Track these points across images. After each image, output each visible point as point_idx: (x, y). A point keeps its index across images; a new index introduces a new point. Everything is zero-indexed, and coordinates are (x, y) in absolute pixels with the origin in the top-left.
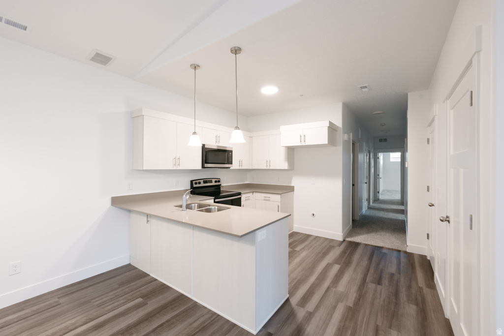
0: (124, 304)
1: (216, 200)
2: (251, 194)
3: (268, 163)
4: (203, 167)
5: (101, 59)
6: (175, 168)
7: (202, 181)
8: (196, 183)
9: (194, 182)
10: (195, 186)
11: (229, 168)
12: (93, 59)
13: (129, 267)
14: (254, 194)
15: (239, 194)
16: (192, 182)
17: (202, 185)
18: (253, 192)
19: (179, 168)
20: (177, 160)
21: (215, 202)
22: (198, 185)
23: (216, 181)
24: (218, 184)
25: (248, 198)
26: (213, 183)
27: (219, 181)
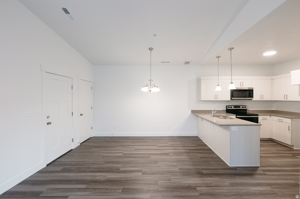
0: (192, 145)
1: (237, 116)
2: (269, 116)
3: (286, 96)
4: (231, 99)
5: (187, 63)
6: (215, 100)
7: (233, 107)
8: (229, 107)
9: (228, 107)
10: (228, 108)
11: (252, 100)
12: (185, 64)
13: (197, 137)
14: (272, 117)
15: (257, 115)
16: (227, 106)
17: (233, 108)
18: (271, 115)
19: (217, 100)
20: (216, 96)
21: (236, 117)
22: (230, 108)
23: (243, 107)
24: (244, 108)
25: (265, 118)
26: (241, 108)
27: (245, 107)
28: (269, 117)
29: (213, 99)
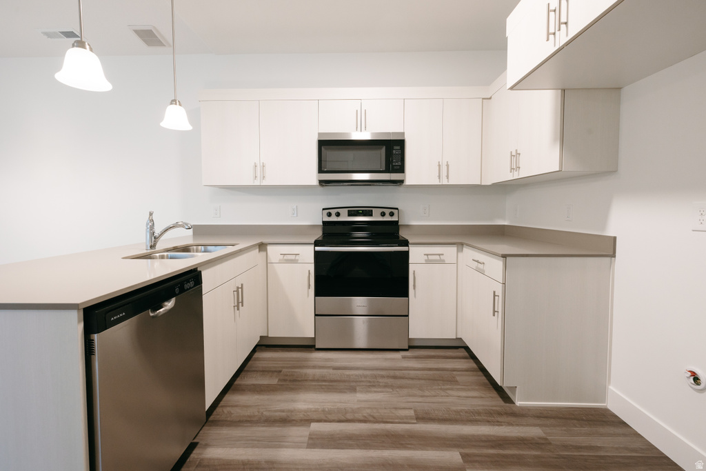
3: (515, 160)
6: (257, 183)
7: (344, 212)
8: (331, 215)
10: (325, 218)
16: (323, 210)
17: (344, 218)
18: (462, 244)
19: (265, 183)
20: (261, 169)
22: (334, 218)
23: (383, 214)
24: (387, 218)
25: (437, 257)
26: (376, 217)
27: (392, 214)
28: (452, 250)
29: (248, 181)
